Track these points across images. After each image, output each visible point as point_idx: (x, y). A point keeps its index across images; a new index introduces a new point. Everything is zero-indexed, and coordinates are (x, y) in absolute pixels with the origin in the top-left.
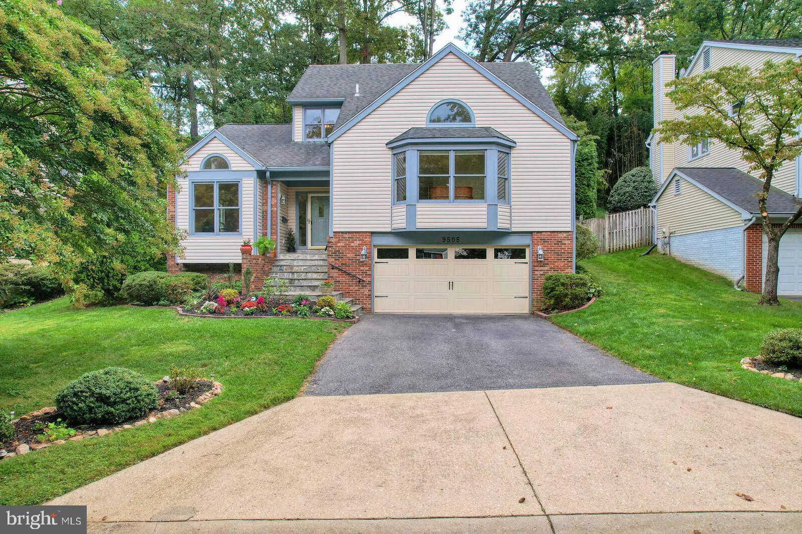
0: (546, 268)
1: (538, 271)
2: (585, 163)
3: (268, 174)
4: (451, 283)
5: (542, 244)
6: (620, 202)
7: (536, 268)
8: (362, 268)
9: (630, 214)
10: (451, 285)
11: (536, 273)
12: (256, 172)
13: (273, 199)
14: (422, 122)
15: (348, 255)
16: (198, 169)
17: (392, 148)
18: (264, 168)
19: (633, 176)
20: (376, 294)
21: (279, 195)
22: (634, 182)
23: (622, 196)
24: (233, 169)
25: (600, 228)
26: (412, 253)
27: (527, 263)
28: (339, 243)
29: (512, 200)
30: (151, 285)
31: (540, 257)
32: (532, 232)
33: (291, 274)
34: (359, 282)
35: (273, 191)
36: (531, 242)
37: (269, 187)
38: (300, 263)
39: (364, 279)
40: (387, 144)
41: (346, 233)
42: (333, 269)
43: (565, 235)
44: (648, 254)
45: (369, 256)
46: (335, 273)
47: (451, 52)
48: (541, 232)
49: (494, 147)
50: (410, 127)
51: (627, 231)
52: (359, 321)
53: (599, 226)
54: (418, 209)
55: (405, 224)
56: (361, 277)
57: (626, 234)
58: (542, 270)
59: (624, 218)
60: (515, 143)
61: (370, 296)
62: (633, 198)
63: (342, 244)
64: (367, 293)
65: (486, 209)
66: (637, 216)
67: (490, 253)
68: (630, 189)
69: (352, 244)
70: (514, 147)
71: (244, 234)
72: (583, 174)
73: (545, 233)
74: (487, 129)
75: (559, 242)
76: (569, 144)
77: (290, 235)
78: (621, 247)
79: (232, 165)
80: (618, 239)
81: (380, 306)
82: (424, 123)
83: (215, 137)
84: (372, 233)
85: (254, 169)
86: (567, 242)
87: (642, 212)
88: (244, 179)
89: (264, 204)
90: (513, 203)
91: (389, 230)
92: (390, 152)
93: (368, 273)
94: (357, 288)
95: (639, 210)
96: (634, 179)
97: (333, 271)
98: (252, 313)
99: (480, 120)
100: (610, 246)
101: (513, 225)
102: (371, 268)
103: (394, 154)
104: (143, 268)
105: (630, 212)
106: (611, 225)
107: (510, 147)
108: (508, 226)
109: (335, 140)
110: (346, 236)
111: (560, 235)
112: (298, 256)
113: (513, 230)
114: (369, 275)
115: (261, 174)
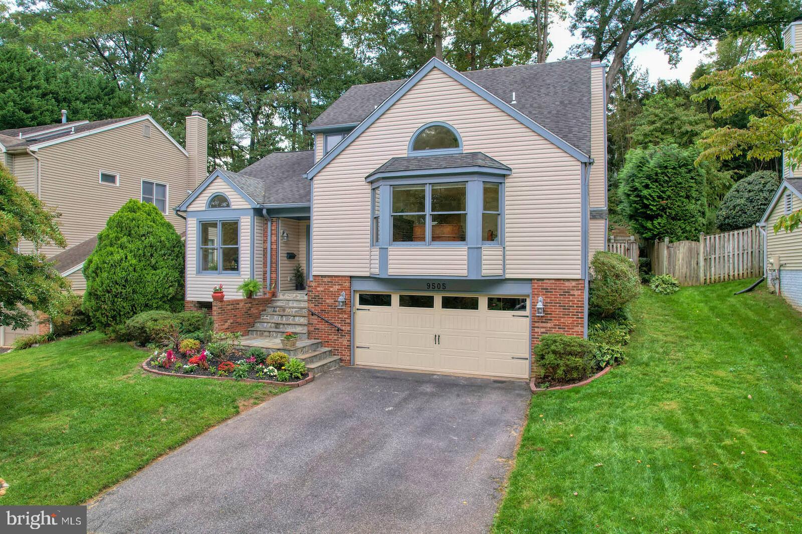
0: (549, 325)
1: (538, 327)
2: (683, 170)
3: (264, 212)
4: (437, 337)
5: (544, 295)
6: (728, 218)
7: (537, 325)
8: (340, 316)
9: (736, 236)
10: (437, 339)
11: (536, 330)
12: (252, 210)
13: (273, 236)
14: (403, 150)
15: (328, 301)
16: (204, 209)
17: (371, 182)
18: (258, 206)
19: (749, 184)
20: (357, 344)
21: (281, 231)
22: (750, 191)
23: (731, 210)
24: (233, 207)
25: (692, 254)
26: (395, 299)
27: (528, 317)
28: (319, 287)
29: (507, 239)
30: (143, 328)
31: (540, 310)
32: (531, 280)
33: (280, 317)
34: (338, 330)
35: (273, 228)
36: (531, 291)
37: (269, 224)
38: (295, 305)
39: (343, 328)
40: (366, 178)
41: (325, 276)
42: (312, 315)
43: (574, 283)
44: (750, 290)
45: (348, 303)
46: (315, 320)
47: (435, 67)
48: (543, 280)
49: (475, 178)
50: (391, 157)
51: (731, 256)
52: (312, 380)
53: (690, 250)
54: (390, 253)
55: (378, 270)
56: (339, 326)
57: (729, 261)
58: (543, 327)
59: (726, 239)
60: (510, 170)
61: (350, 347)
62: (745, 213)
63: (322, 289)
64: (345, 343)
65: (466, 253)
66: (745, 238)
67: (483, 302)
68: (743, 201)
69: (331, 289)
70: (509, 175)
71: (242, 273)
72: (680, 183)
73: (547, 281)
74: (474, 155)
75: (567, 293)
76: (579, 168)
77: (298, 271)
78: (722, 277)
79: (233, 204)
80: (717, 266)
81: (362, 359)
82: (406, 151)
83: (218, 176)
84: (351, 277)
85: (249, 207)
86: (576, 293)
87: (754, 232)
88: (242, 217)
89: (265, 242)
90: (507, 244)
91: (368, 274)
92: (369, 187)
93: (348, 321)
94: (336, 337)
95: (749, 230)
96: (749, 187)
97: (313, 317)
98: (192, 371)
99: (468, 146)
100: (705, 276)
101: (507, 271)
102: (351, 315)
103: (374, 189)
104: (155, 305)
105: (736, 232)
106: (708, 249)
107: (504, 176)
108: (500, 272)
109: (314, 176)
110: (325, 280)
111: (567, 284)
112: (296, 296)
113: (508, 276)
114: (348, 323)
115: (258, 212)
